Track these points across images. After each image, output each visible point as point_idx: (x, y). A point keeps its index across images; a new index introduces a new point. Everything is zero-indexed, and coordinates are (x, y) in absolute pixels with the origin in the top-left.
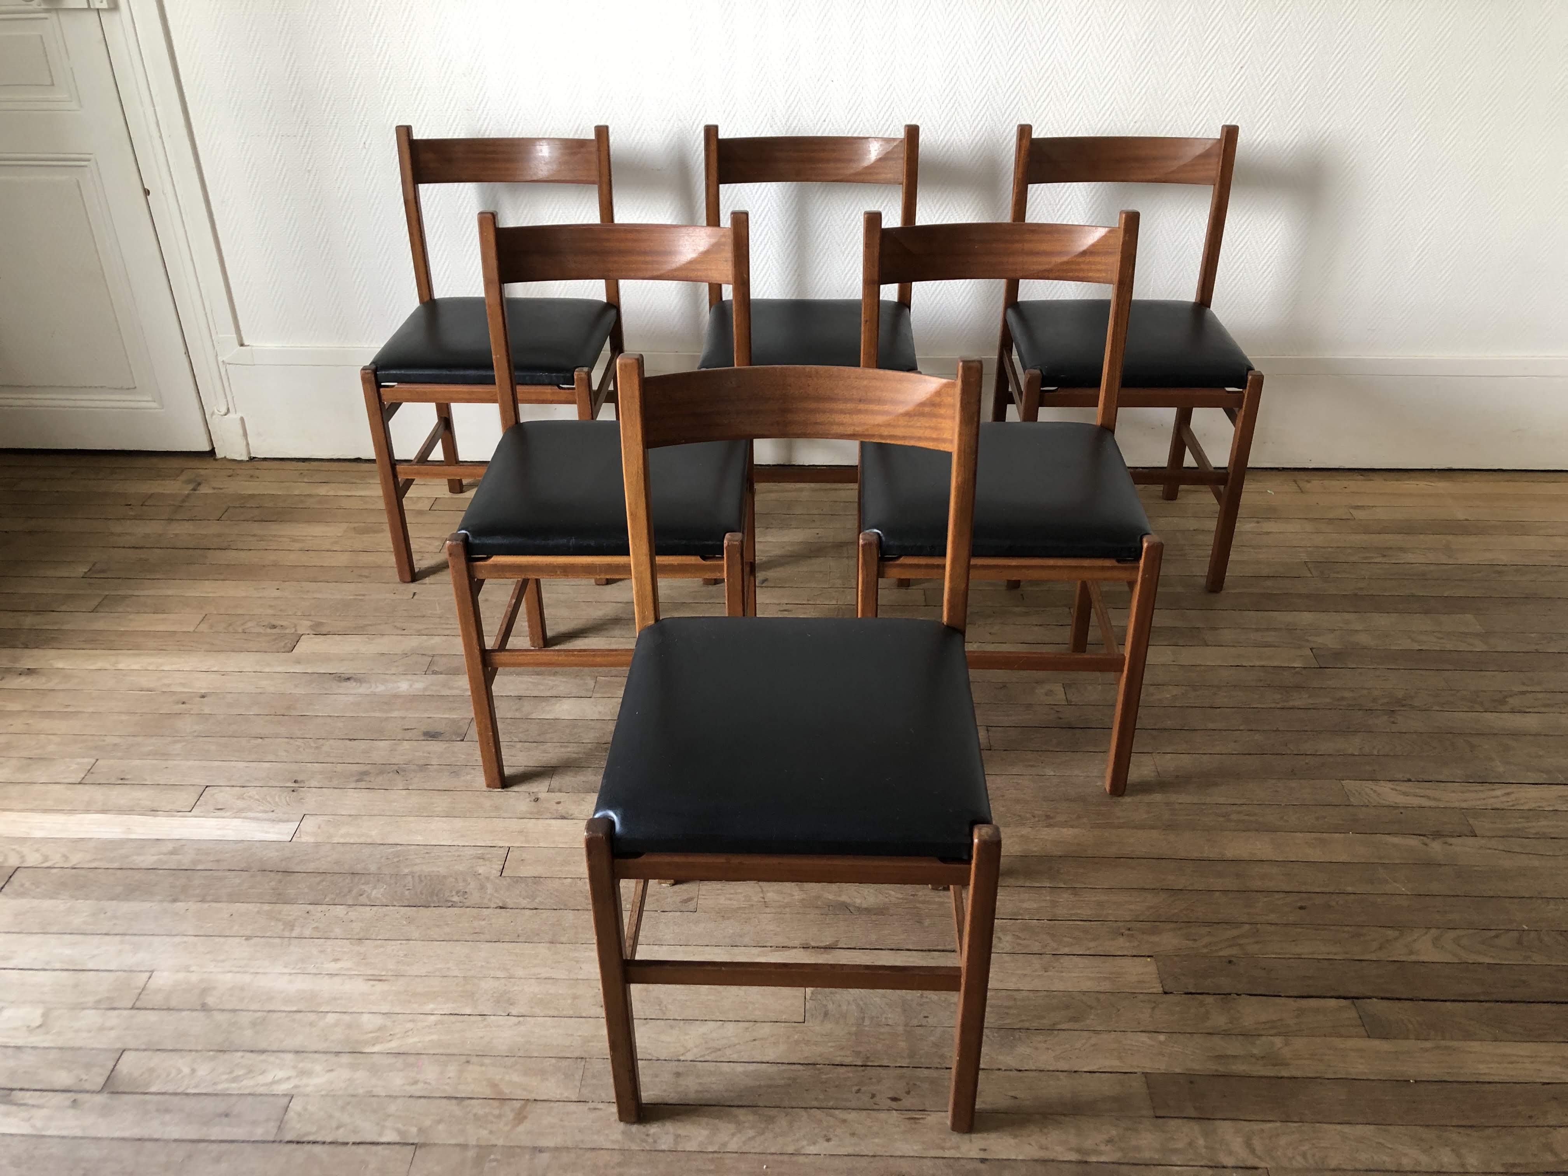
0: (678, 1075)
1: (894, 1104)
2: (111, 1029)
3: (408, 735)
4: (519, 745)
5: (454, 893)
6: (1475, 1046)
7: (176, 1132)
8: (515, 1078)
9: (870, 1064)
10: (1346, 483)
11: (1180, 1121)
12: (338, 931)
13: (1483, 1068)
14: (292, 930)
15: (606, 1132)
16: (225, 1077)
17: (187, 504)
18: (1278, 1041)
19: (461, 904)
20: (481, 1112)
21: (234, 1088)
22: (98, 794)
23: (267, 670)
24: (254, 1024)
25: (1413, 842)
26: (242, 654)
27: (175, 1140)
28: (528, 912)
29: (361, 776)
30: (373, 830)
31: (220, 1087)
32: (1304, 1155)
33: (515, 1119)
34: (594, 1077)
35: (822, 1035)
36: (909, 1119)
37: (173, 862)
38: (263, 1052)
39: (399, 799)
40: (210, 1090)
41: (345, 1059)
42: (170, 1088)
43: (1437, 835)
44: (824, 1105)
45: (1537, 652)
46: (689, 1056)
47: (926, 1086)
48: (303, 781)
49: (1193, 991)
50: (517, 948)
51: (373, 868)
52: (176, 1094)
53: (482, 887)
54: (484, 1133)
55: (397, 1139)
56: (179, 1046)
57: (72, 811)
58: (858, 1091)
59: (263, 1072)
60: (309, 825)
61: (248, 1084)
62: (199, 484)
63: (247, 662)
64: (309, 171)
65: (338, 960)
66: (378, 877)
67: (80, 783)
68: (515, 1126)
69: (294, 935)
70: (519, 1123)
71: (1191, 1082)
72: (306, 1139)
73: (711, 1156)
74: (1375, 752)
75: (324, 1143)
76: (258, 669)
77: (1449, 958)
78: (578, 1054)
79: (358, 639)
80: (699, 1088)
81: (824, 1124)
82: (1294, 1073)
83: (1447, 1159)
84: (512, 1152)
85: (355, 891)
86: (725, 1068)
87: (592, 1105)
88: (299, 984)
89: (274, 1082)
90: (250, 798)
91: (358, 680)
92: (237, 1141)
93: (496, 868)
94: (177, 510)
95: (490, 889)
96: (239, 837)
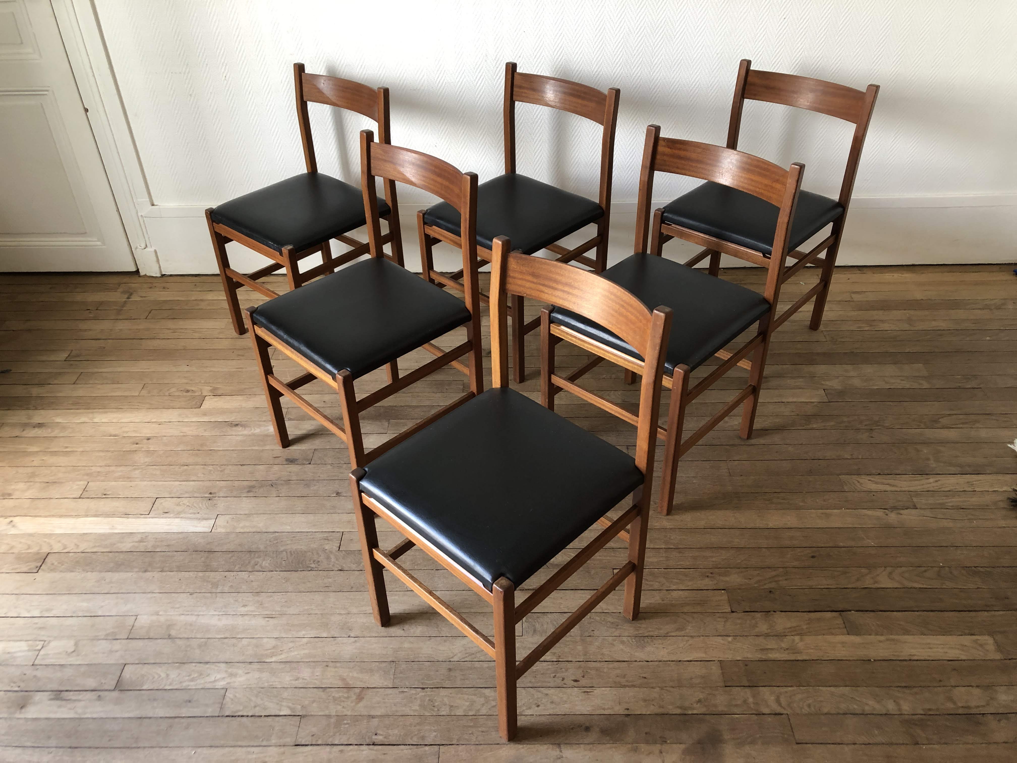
0: (450, 670)
1: (575, 684)
2: (117, 651)
3: (277, 461)
4: (345, 466)
5: (312, 562)
6: (910, 638)
7: (161, 712)
8: (355, 674)
9: (560, 660)
11: (739, 688)
12: (244, 587)
13: (913, 652)
14: (217, 587)
15: (410, 705)
16: (187, 678)
17: (125, 308)
18: (797, 638)
19: (316, 569)
20: (337, 695)
21: (192, 685)
22: (92, 504)
23: (187, 420)
24: (200, 646)
25: (880, 514)
26: (171, 410)
27: (161, 717)
28: (356, 573)
29: (250, 489)
30: (260, 523)
31: (184, 685)
32: (809, 706)
33: (357, 699)
34: (401, 673)
35: (533, 643)
36: (585, 692)
37: (142, 547)
38: (207, 663)
39: (274, 503)
40: (179, 687)
41: (255, 666)
42: (155, 686)
43: (894, 508)
44: (535, 685)
45: (960, 387)
46: (456, 659)
47: (593, 672)
48: (215, 493)
49: (749, 610)
50: (352, 595)
51: (262, 547)
52: (158, 690)
53: (328, 558)
54: (339, 708)
55: (290, 713)
56: (158, 661)
57: (78, 516)
58: (554, 677)
59: (208, 675)
60: (221, 521)
61: (200, 683)
62: (131, 294)
63: (173, 415)
64: (191, 95)
65: (246, 605)
66: (266, 553)
67: (80, 498)
68: (357, 703)
69: (218, 591)
70: (359, 702)
71: (746, 665)
72: (236, 714)
73: (471, 717)
74: (860, 457)
75: (248, 716)
76: (181, 420)
77: (896, 585)
78: (391, 659)
79: (240, 398)
80: (463, 678)
81: (536, 697)
82: (805, 657)
83: (891, 706)
84: (356, 719)
85: (253, 562)
86: (477, 665)
87: (401, 690)
88: (224, 621)
89: (215, 681)
90: (184, 505)
91: (243, 425)
92: (197, 716)
93: (336, 546)
94: (119, 312)
95: (333, 559)
96: (180, 530)
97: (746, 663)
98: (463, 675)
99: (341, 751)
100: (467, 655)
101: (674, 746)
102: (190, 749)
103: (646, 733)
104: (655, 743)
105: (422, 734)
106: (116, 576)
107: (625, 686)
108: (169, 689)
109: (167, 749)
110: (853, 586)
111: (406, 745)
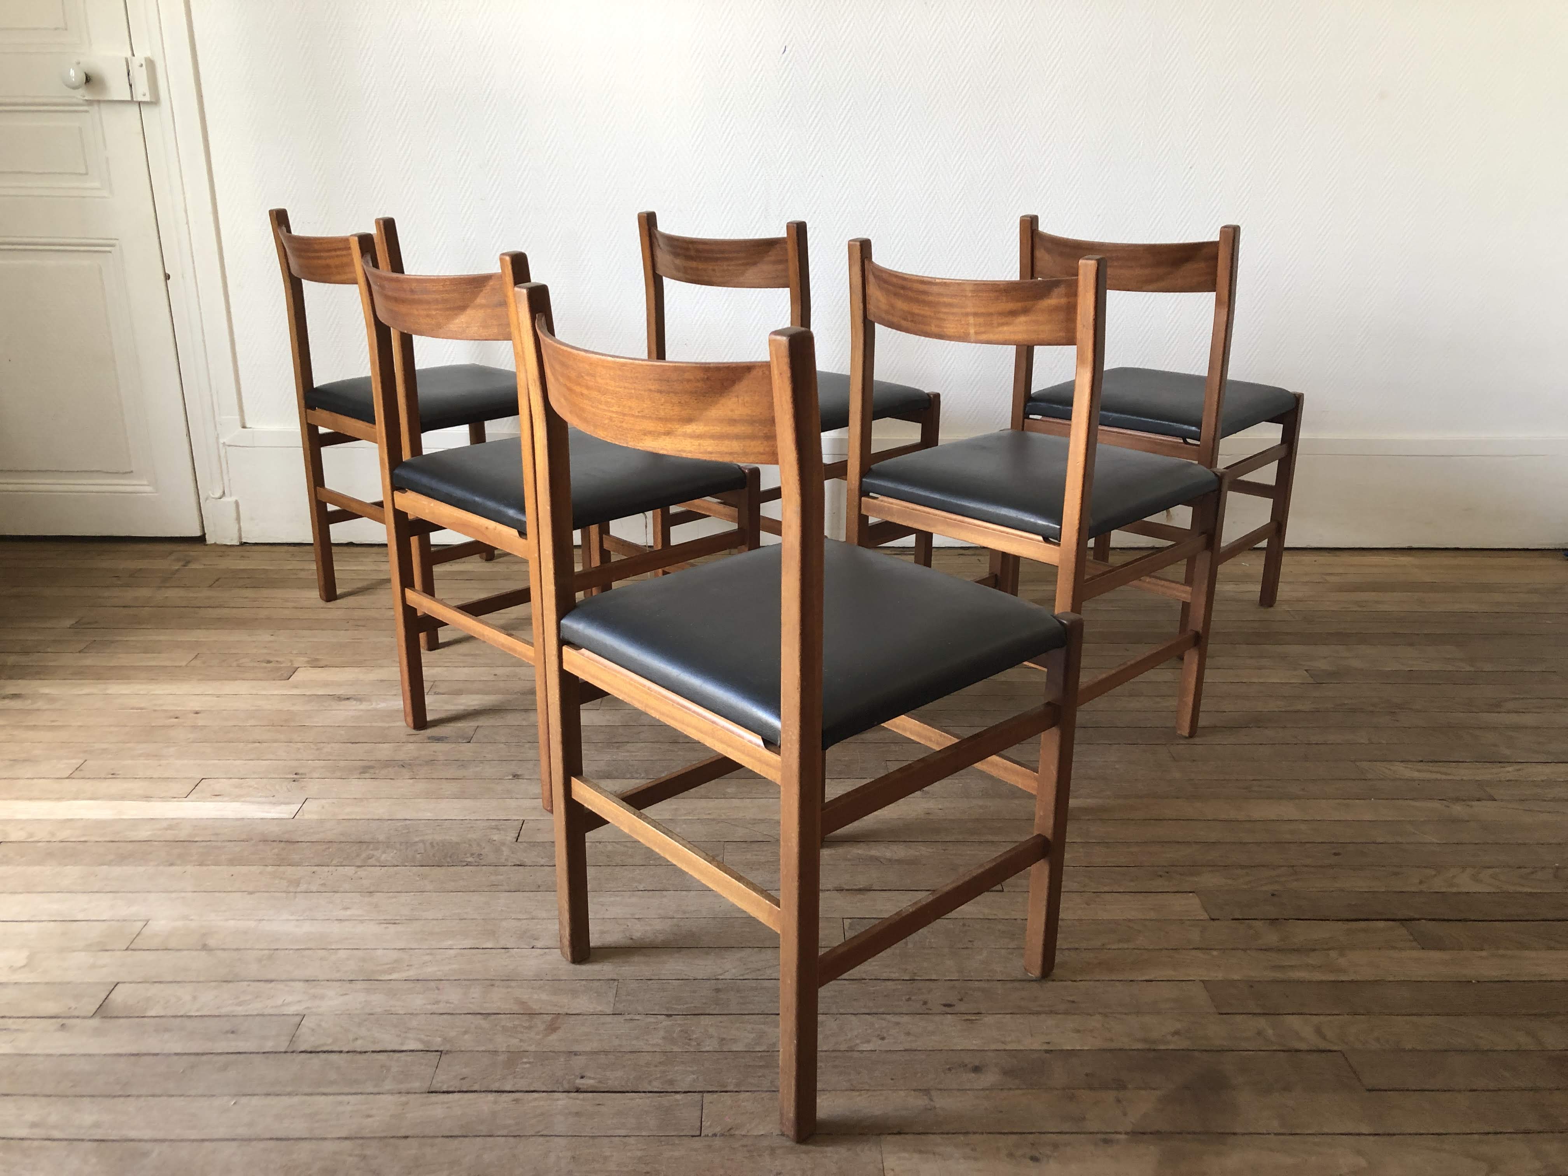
0: (718, 990)
1: (948, 1010)
2: (104, 966)
3: (412, 739)
4: (527, 745)
5: (468, 855)
6: (1533, 954)
7: (178, 1047)
8: (544, 997)
9: (916, 978)
10: (1316, 558)
11: (1245, 1016)
12: (346, 886)
13: (1543, 970)
14: (298, 886)
15: (646, 1037)
16: (230, 1002)
17: (176, 576)
18: (1333, 955)
19: (476, 864)
20: (509, 1025)
21: (240, 1010)
22: (88, 786)
23: (264, 693)
24: (260, 960)
25: (1436, 805)
26: (237, 682)
27: (176, 1054)
28: (547, 869)
29: (365, 770)
30: (379, 809)
31: (224, 1011)
32: (1378, 1040)
33: (545, 1030)
34: (628, 994)
36: (965, 1020)
37: (169, 835)
38: (272, 981)
39: (405, 785)
40: (214, 1013)
41: (359, 985)
42: (170, 1013)
43: (1457, 800)
44: (874, 1010)
45: (1521, 671)
46: (728, 976)
47: (978, 995)
48: (304, 774)
49: (1240, 917)
51: (381, 837)
52: (176, 1017)
53: (498, 851)
54: (515, 1041)
55: (420, 1047)
56: (179, 979)
57: (59, 799)
58: (909, 999)
59: (272, 997)
60: (312, 806)
61: (256, 1007)
62: (189, 562)
63: (242, 688)
65: (349, 908)
66: (388, 845)
67: (67, 778)
68: (547, 1035)
69: (299, 890)
70: (551, 1033)
71: (1251, 986)
72: (321, 1049)
73: (759, 1054)
74: (1384, 742)
75: (341, 1052)
76: (254, 692)
77: (1489, 889)
78: (610, 977)
79: (357, 670)
80: (741, 1001)
81: (877, 1026)
82: (1354, 978)
83: (1524, 1040)
84: (544, 1057)
85: (364, 855)
86: (767, 984)
87: (628, 1017)
88: (307, 927)
89: (283, 1005)
90: (250, 787)
91: (359, 699)
92: (245, 1053)
93: (511, 836)
94: (167, 580)
95: (506, 851)
96: (239, 816)
97: (1251, 984)
98: (741, 997)
99: (516, 1100)
100: (748, 972)
101: (1142, 1092)
102: (226, 1098)
103: (1087, 1075)
104: (1106, 1088)
105: (669, 1077)
106: (117, 871)
107: (1038, 1013)
108: (196, 1016)
109: (182, 1098)
110: (1413, 889)
111: (639, 1092)
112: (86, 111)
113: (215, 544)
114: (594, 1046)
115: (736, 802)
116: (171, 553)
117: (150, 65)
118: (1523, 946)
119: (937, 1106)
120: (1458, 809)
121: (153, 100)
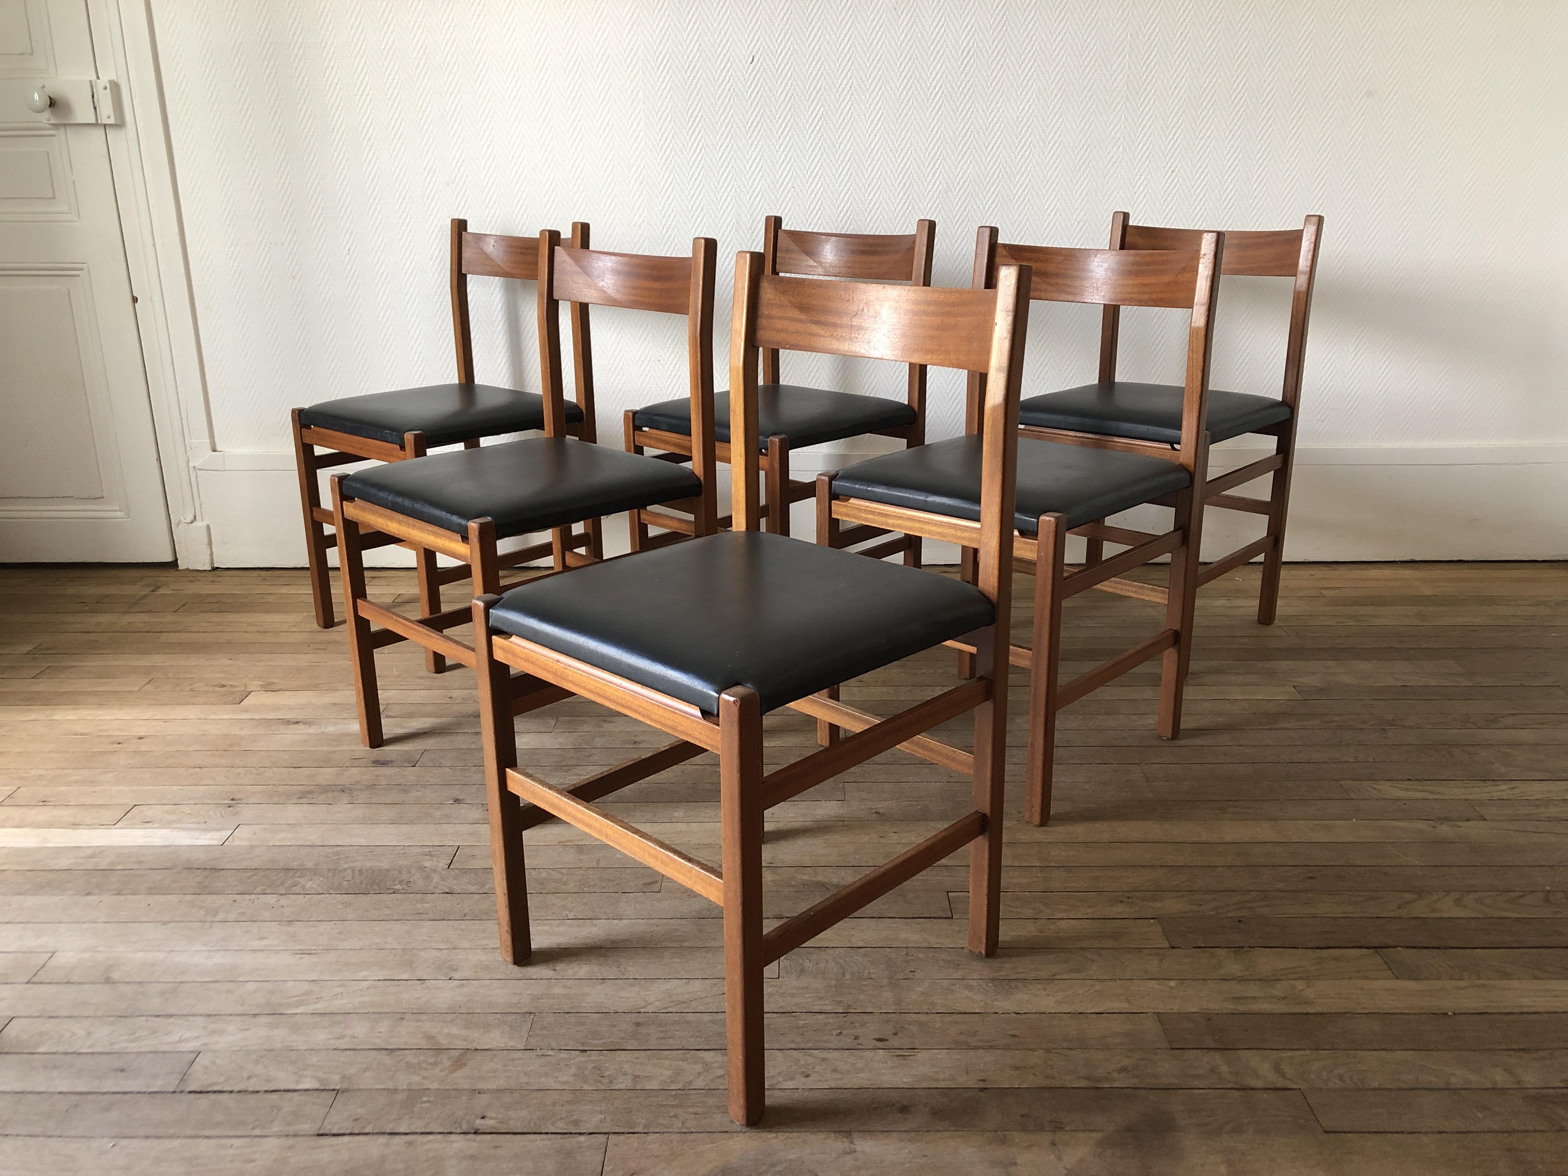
0: (638, 1024)
1: (880, 1044)
2: (3, 999)
3: (356, 763)
4: (473, 769)
5: (397, 882)
6: (1516, 983)
7: (63, 1086)
8: (454, 1031)
9: (852, 1011)
10: (1312, 572)
11: (1199, 1051)
12: (267, 915)
13: (1526, 1001)
14: (216, 915)
15: (556, 1074)
16: (124, 1038)
17: (143, 601)
18: (1300, 985)
19: (404, 892)
20: (414, 1061)
21: (134, 1047)
22: (16, 814)
23: (213, 717)
24: (163, 993)
25: (1421, 825)
26: (188, 706)
27: (61, 1093)
28: (476, 896)
29: (303, 795)
30: (312, 835)
31: (116, 1048)
32: (1341, 1077)
33: (451, 1066)
34: (544, 1028)
35: (798, 988)
36: (897, 1056)
37: (91, 864)
38: (171, 1016)
39: (343, 810)
40: (107, 1049)
41: (263, 1020)
42: (61, 1049)
43: (1445, 819)
44: (802, 1046)
45: (1522, 686)
46: (650, 1009)
47: (914, 1028)
48: (242, 799)
49: (1203, 945)
50: (463, 925)
51: (310, 864)
52: (66, 1053)
53: (428, 878)
54: (415, 1079)
55: (316, 1086)
56: (76, 1013)
58: (840, 1034)
59: (168, 1033)
60: (243, 832)
61: (150, 1044)
62: (158, 588)
63: (191, 712)
65: (264, 938)
66: (315, 872)
68: (452, 1072)
69: (216, 919)
70: (455, 1070)
71: (1209, 1020)
72: (210, 1089)
73: (674, 1093)
74: (1371, 760)
75: (232, 1092)
76: (203, 716)
77: (1472, 914)
78: (526, 1010)
79: (310, 693)
80: (662, 1036)
81: (802, 1062)
82: (1320, 1010)
83: (1500, 1077)
84: (446, 1095)
85: (289, 882)
86: (690, 1017)
87: (539, 1052)
88: (219, 959)
89: (180, 1041)
90: (183, 812)
91: (308, 723)
92: (131, 1093)
93: (444, 861)
94: (133, 605)
95: (436, 878)
96: (167, 843)
97: (1208, 1017)
98: (662, 1031)
99: (410, 1144)
100: (673, 1004)
101: (1081, 1135)
102: (105, 1140)
103: (1022, 1116)
104: (1041, 1129)
105: (574, 1117)
106: (31, 901)
107: (977, 1048)
108: (87, 1053)
109: (60, 1139)
110: (1393, 914)
111: (542, 1133)
112: (54, 136)
113: (187, 569)
114: (501, 1083)
115: (682, 827)
116: (142, 578)
117: (115, 88)
118: (1505, 975)
119: (858, 1149)
120: (1445, 830)
121: (119, 123)
